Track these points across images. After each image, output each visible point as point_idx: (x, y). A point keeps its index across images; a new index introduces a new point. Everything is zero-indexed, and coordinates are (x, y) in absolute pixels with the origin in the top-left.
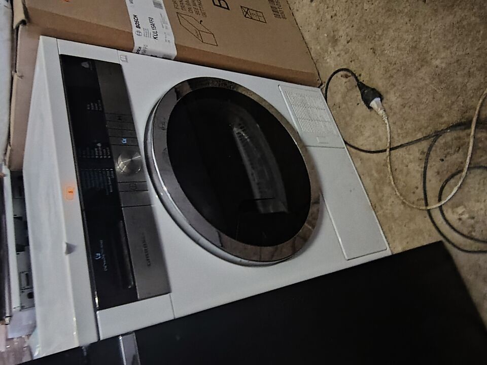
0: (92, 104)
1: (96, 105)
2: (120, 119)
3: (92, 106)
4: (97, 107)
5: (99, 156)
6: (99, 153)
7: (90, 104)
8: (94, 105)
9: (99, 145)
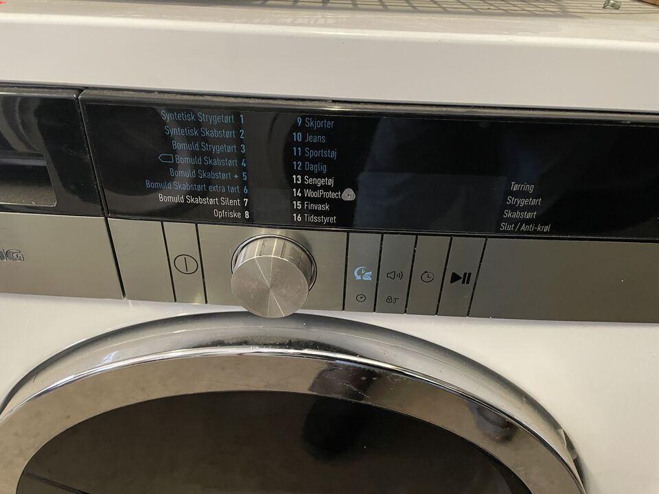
0: (534, 202)
1: (529, 215)
2: (455, 278)
3: (523, 202)
4: (517, 215)
5: (303, 187)
6: (314, 188)
7: (535, 196)
8: (529, 208)
9: (348, 195)
